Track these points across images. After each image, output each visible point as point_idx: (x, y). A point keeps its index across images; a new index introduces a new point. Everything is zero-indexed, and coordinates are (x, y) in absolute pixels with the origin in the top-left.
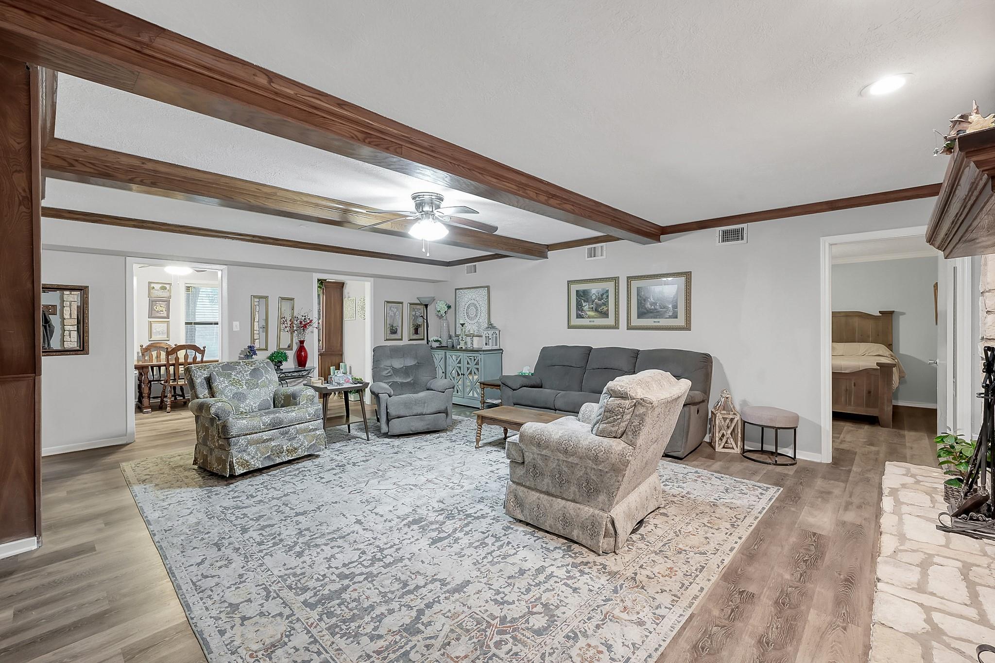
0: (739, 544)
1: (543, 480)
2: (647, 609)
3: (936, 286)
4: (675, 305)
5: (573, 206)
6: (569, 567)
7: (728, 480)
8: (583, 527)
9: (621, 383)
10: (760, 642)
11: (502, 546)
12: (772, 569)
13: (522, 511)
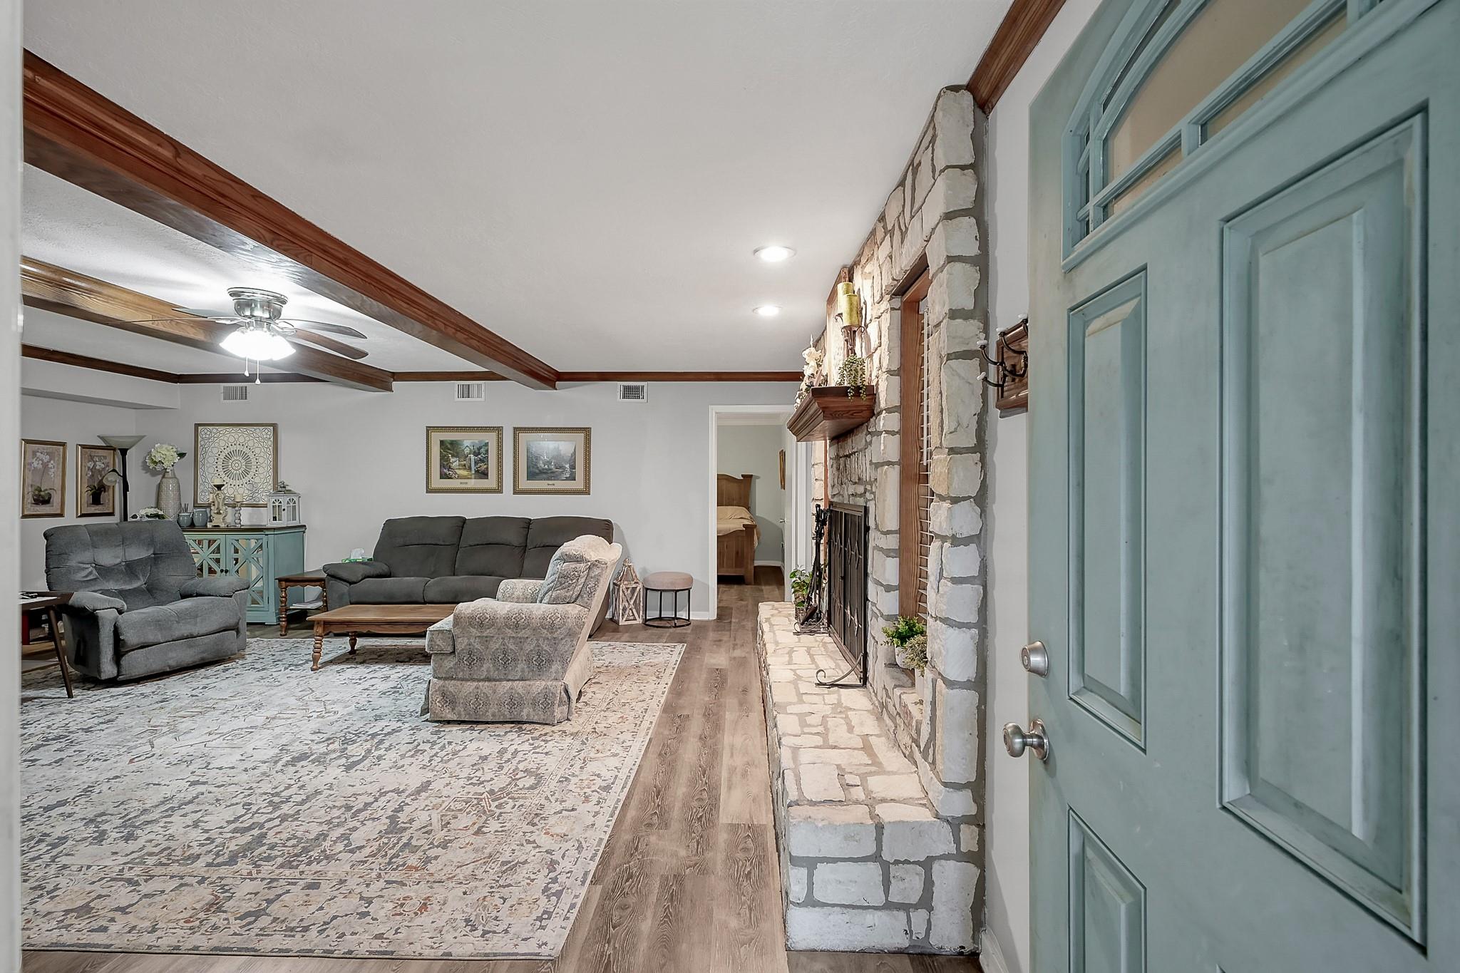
0: (667, 688)
1: (482, 666)
2: (616, 746)
3: (783, 454)
4: (572, 465)
5: (479, 342)
6: (531, 741)
7: (641, 647)
8: (534, 703)
9: (569, 547)
10: (701, 738)
11: (444, 746)
12: (696, 697)
13: (453, 709)
